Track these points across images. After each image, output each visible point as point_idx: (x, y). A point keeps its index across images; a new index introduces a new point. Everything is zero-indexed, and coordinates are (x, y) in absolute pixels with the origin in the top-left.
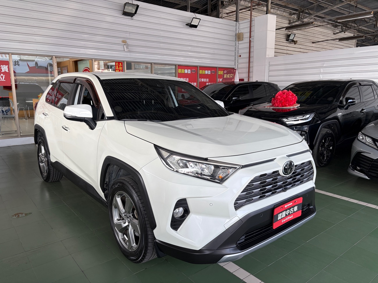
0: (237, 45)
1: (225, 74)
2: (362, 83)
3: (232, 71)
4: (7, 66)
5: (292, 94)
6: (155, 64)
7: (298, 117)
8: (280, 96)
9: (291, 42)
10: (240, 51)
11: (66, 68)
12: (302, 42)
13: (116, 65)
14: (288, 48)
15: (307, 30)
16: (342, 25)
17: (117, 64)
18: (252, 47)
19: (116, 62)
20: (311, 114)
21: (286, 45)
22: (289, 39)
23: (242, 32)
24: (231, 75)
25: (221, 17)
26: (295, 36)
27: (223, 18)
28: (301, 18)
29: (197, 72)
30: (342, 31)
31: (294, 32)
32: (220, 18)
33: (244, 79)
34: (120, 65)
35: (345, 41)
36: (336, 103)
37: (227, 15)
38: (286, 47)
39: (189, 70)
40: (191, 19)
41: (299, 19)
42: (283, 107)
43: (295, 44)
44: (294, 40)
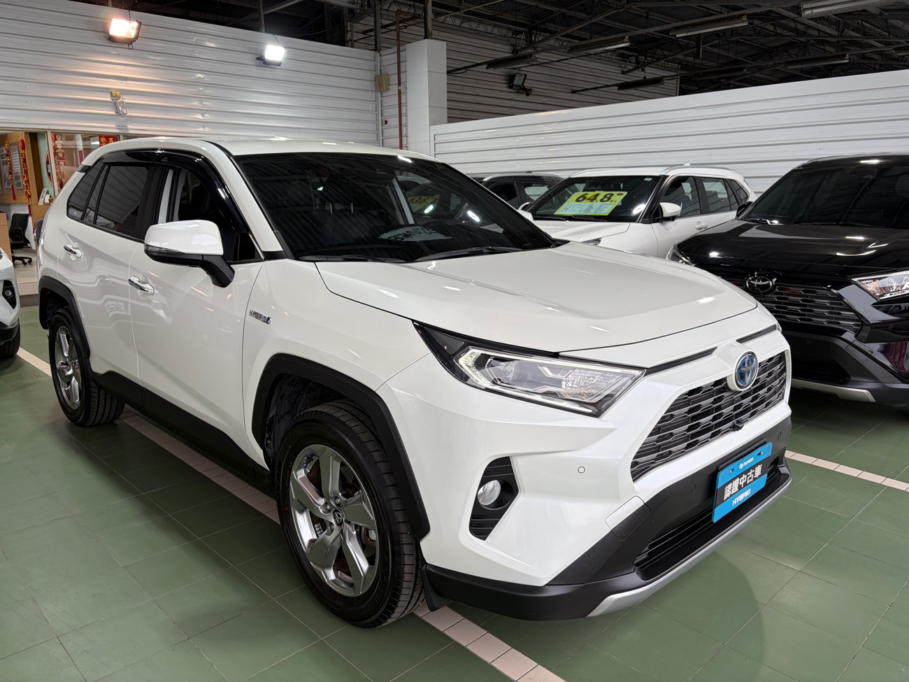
0: (380, 99)
9: (519, 91)
10: (386, 113)
12: (547, 91)
14: (513, 103)
16: (637, 54)
17: (104, 140)
18: (405, 105)
19: (101, 137)
21: (509, 98)
22: (513, 85)
23: (386, 73)
26: (525, 78)
27: (355, 41)
31: (522, 69)
37: (363, 36)
38: (509, 102)
43: (528, 95)
44: (525, 85)
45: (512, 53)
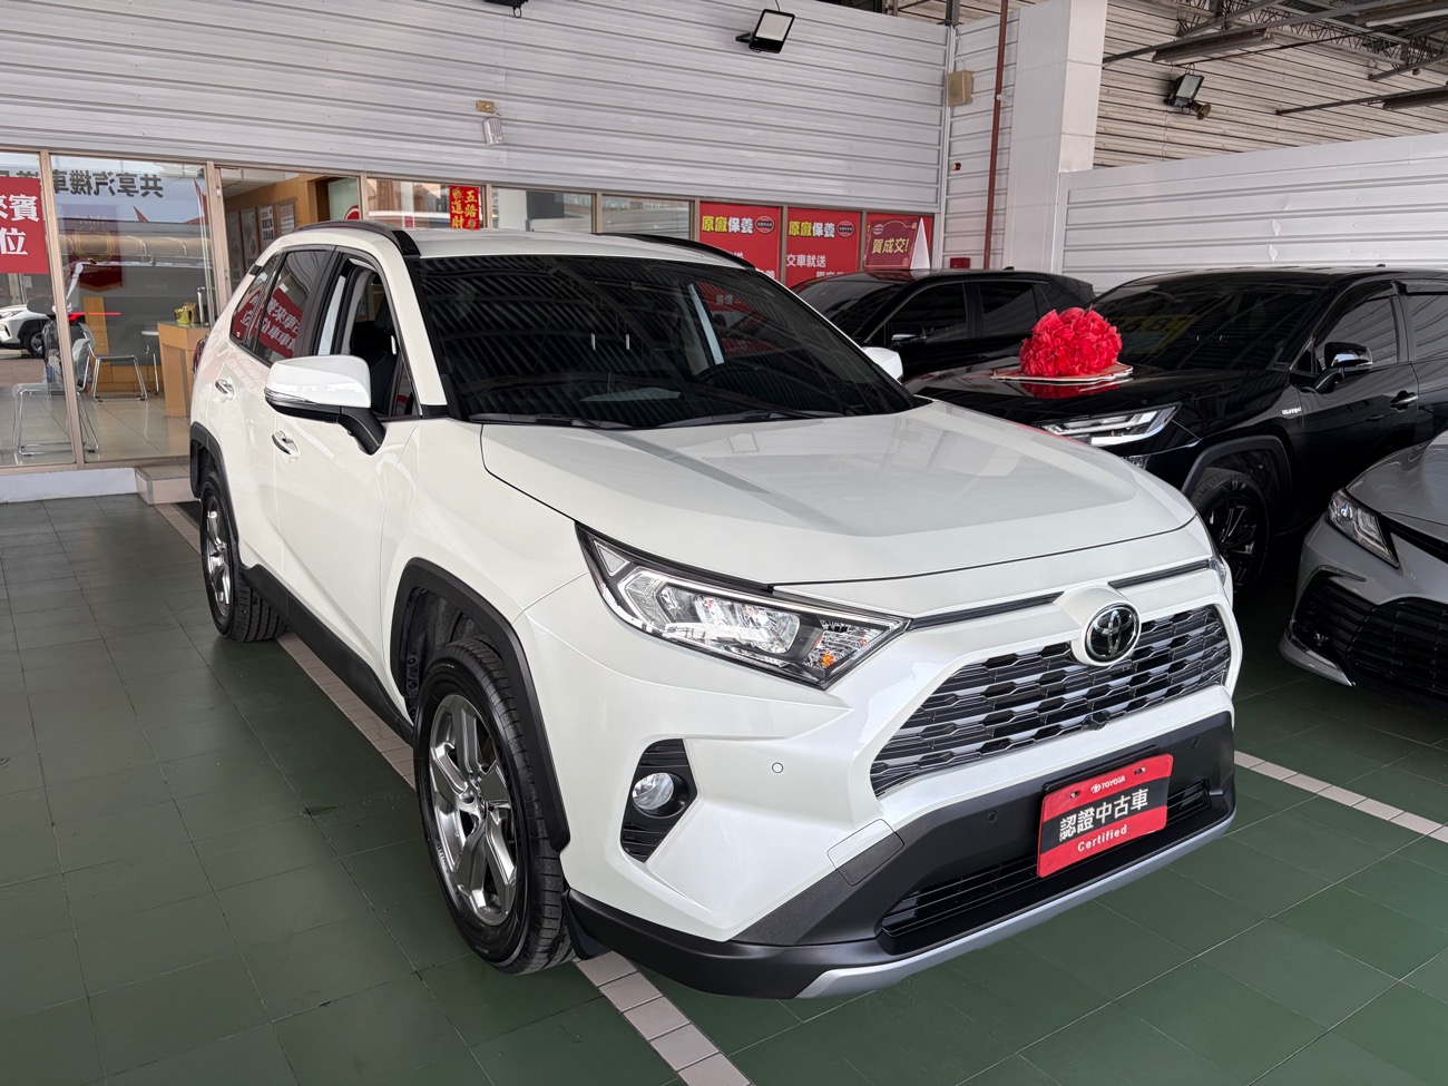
0: (948, 120)
1: (879, 237)
2: (1411, 285)
3: (901, 224)
4: (35, 198)
5: (1101, 325)
6: (607, 194)
7: (1105, 421)
8: (1050, 334)
9: (1185, 109)
10: (959, 148)
11: (290, 207)
12: (1233, 111)
13: (452, 199)
14: (1170, 134)
15: (1256, 61)
16: (1407, 41)
17: (457, 193)
18: (1007, 130)
19: (452, 188)
20: (1162, 409)
21: (1163, 123)
22: (1175, 98)
23: (968, 69)
24: (900, 243)
25: (891, 8)
26: (1199, 86)
27: (899, 9)
28: (1228, 12)
29: (777, 230)
30: (1406, 67)
31: (1197, 66)
32: (886, 13)
33: (968, 260)
34: (471, 197)
35: (1416, 108)
36: (1282, 366)
38: (1162, 131)
39: (748, 221)
40: (755, 15)
41: (1218, 14)
42: (1060, 375)
43: (1200, 117)
44: (1196, 99)
45: (1178, 35)
